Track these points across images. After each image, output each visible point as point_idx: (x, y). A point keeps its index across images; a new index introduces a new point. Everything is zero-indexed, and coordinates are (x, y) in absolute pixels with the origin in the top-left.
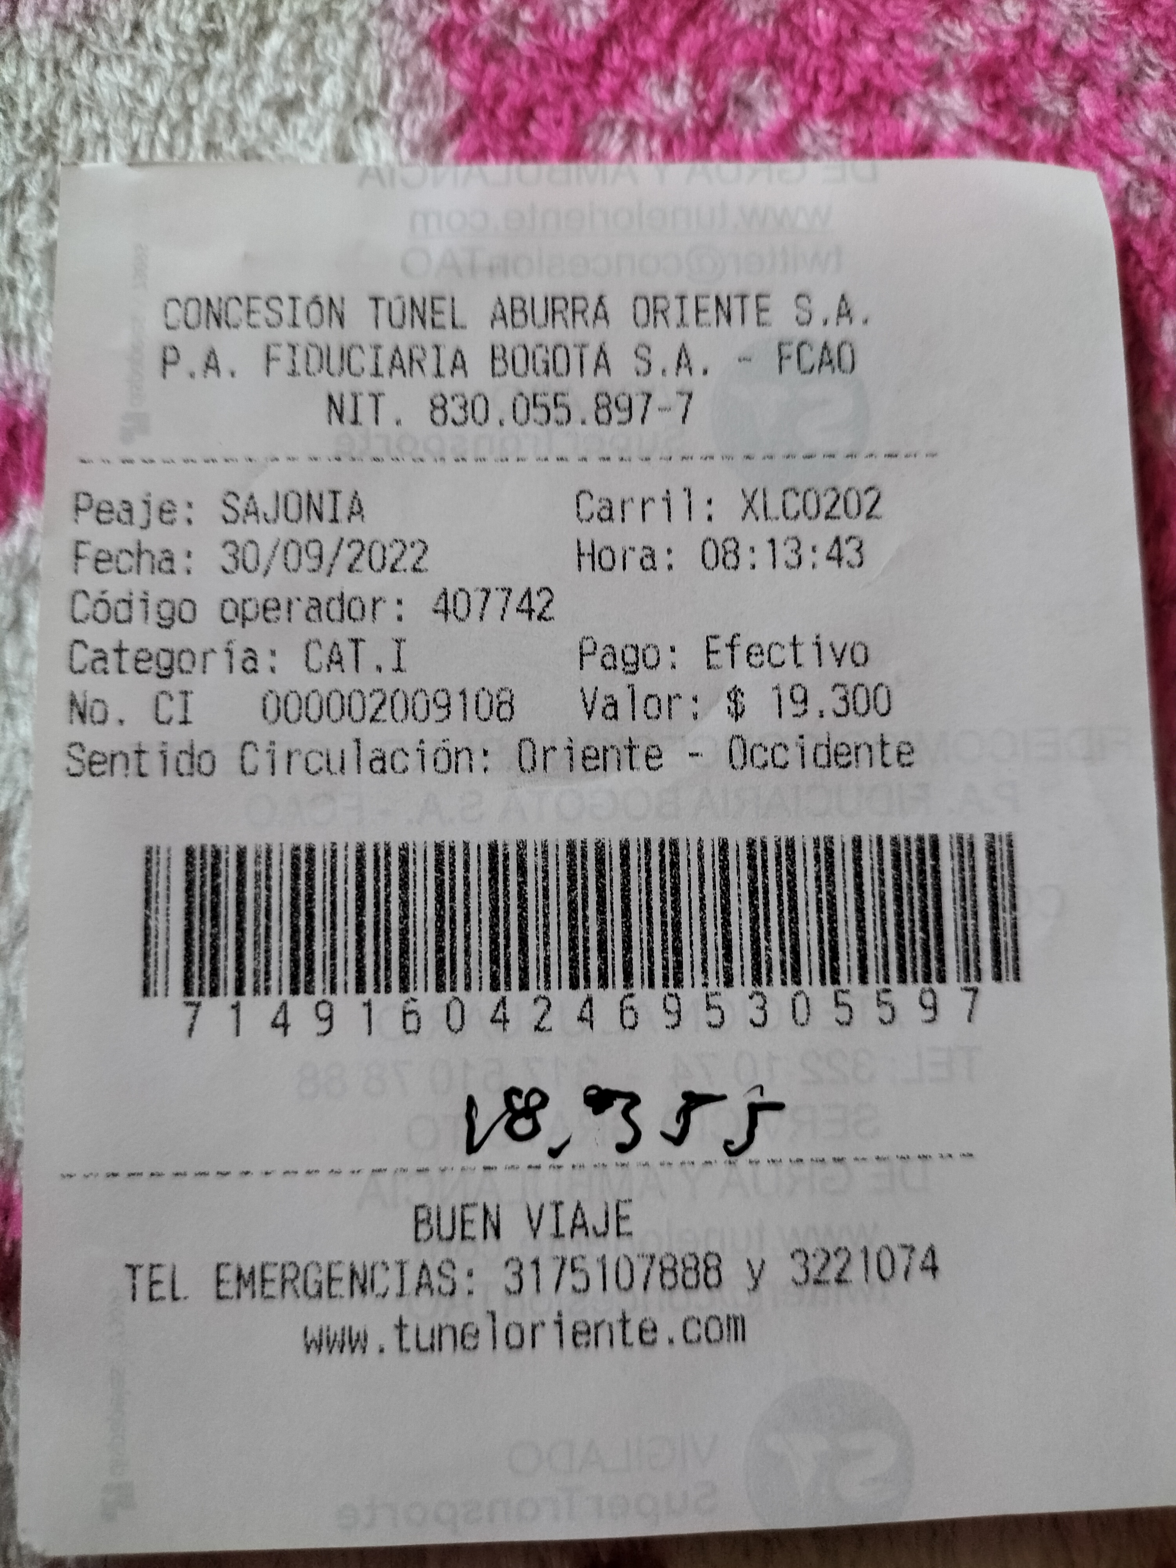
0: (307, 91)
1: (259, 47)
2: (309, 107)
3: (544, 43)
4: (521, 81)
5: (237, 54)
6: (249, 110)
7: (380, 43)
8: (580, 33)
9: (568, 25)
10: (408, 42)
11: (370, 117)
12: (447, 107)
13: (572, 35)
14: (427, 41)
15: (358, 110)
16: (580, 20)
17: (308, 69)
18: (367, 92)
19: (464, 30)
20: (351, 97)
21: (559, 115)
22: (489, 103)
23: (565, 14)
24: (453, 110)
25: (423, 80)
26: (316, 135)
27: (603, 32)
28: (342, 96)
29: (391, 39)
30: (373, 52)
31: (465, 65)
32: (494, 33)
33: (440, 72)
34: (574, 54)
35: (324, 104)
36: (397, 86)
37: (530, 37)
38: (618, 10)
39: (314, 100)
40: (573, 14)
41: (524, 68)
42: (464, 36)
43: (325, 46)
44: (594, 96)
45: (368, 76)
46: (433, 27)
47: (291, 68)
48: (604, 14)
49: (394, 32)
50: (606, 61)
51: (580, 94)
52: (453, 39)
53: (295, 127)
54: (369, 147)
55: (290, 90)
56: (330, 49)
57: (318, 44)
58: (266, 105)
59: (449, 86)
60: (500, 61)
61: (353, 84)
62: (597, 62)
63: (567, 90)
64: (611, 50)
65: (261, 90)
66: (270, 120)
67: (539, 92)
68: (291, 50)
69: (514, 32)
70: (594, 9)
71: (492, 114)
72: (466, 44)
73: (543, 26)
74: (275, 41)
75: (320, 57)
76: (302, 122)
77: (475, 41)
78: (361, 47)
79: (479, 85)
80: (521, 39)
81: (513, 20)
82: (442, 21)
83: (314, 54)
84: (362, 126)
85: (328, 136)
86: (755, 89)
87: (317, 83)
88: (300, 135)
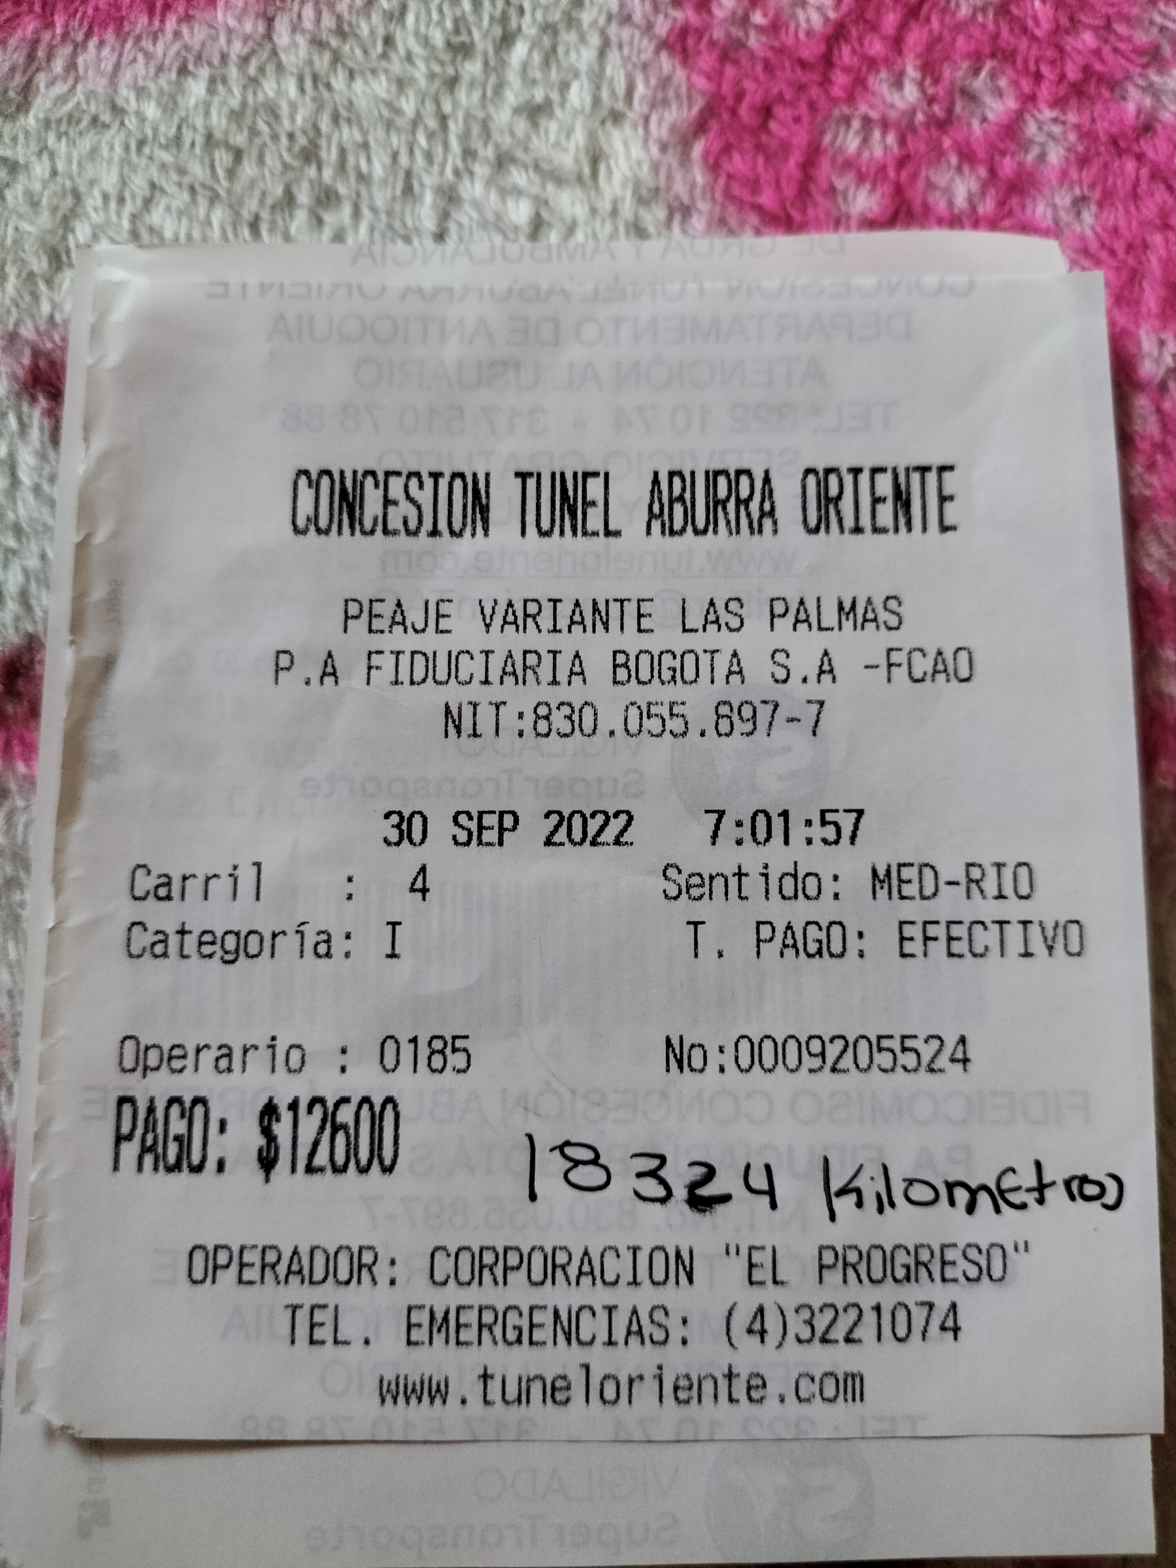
0: (555, 96)
1: (505, 57)
2: (558, 112)
3: (776, 44)
4: (757, 80)
5: (486, 63)
6: (502, 116)
7: (620, 46)
8: (809, 33)
9: (797, 27)
10: (647, 48)
11: (616, 117)
12: (690, 108)
13: (802, 36)
14: (664, 45)
15: (604, 112)
16: (808, 20)
17: (554, 74)
18: (613, 94)
19: (700, 33)
20: (596, 101)
21: (797, 113)
22: (730, 102)
23: (794, 16)
24: (695, 110)
25: (665, 82)
26: (568, 136)
27: (830, 30)
28: (588, 100)
29: (631, 44)
30: (614, 58)
31: (705, 67)
32: (728, 35)
33: (680, 74)
34: (805, 54)
35: (573, 107)
36: (640, 89)
37: (764, 39)
38: (844, 8)
39: (563, 105)
40: (801, 15)
41: (759, 68)
42: (700, 38)
43: (567, 52)
44: (827, 93)
45: (612, 80)
46: (671, 31)
47: (538, 75)
48: (832, 15)
49: (632, 37)
50: (835, 60)
51: (815, 92)
52: (690, 42)
53: (547, 132)
54: (619, 146)
55: (539, 95)
56: (573, 56)
57: (561, 50)
58: (517, 111)
59: (691, 86)
60: (736, 62)
61: (598, 88)
62: (827, 61)
63: (801, 88)
64: (840, 49)
65: (512, 96)
66: (522, 126)
67: (775, 91)
68: (537, 58)
69: (747, 35)
70: (820, 9)
71: (734, 112)
72: (703, 45)
73: (775, 27)
74: (520, 51)
75: (564, 64)
76: (553, 126)
77: (712, 44)
78: (602, 54)
79: (719, 85)
80: (754, 41)
81: (744, 21)
82: (678, 25)
83: (558, 60)
84: (609, 125)
85: (580, 136)
86: (980, 83)
87: (564, 87)
88: (552, 138)
